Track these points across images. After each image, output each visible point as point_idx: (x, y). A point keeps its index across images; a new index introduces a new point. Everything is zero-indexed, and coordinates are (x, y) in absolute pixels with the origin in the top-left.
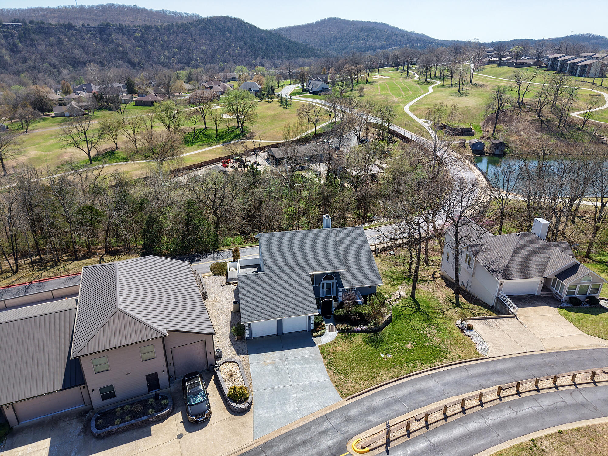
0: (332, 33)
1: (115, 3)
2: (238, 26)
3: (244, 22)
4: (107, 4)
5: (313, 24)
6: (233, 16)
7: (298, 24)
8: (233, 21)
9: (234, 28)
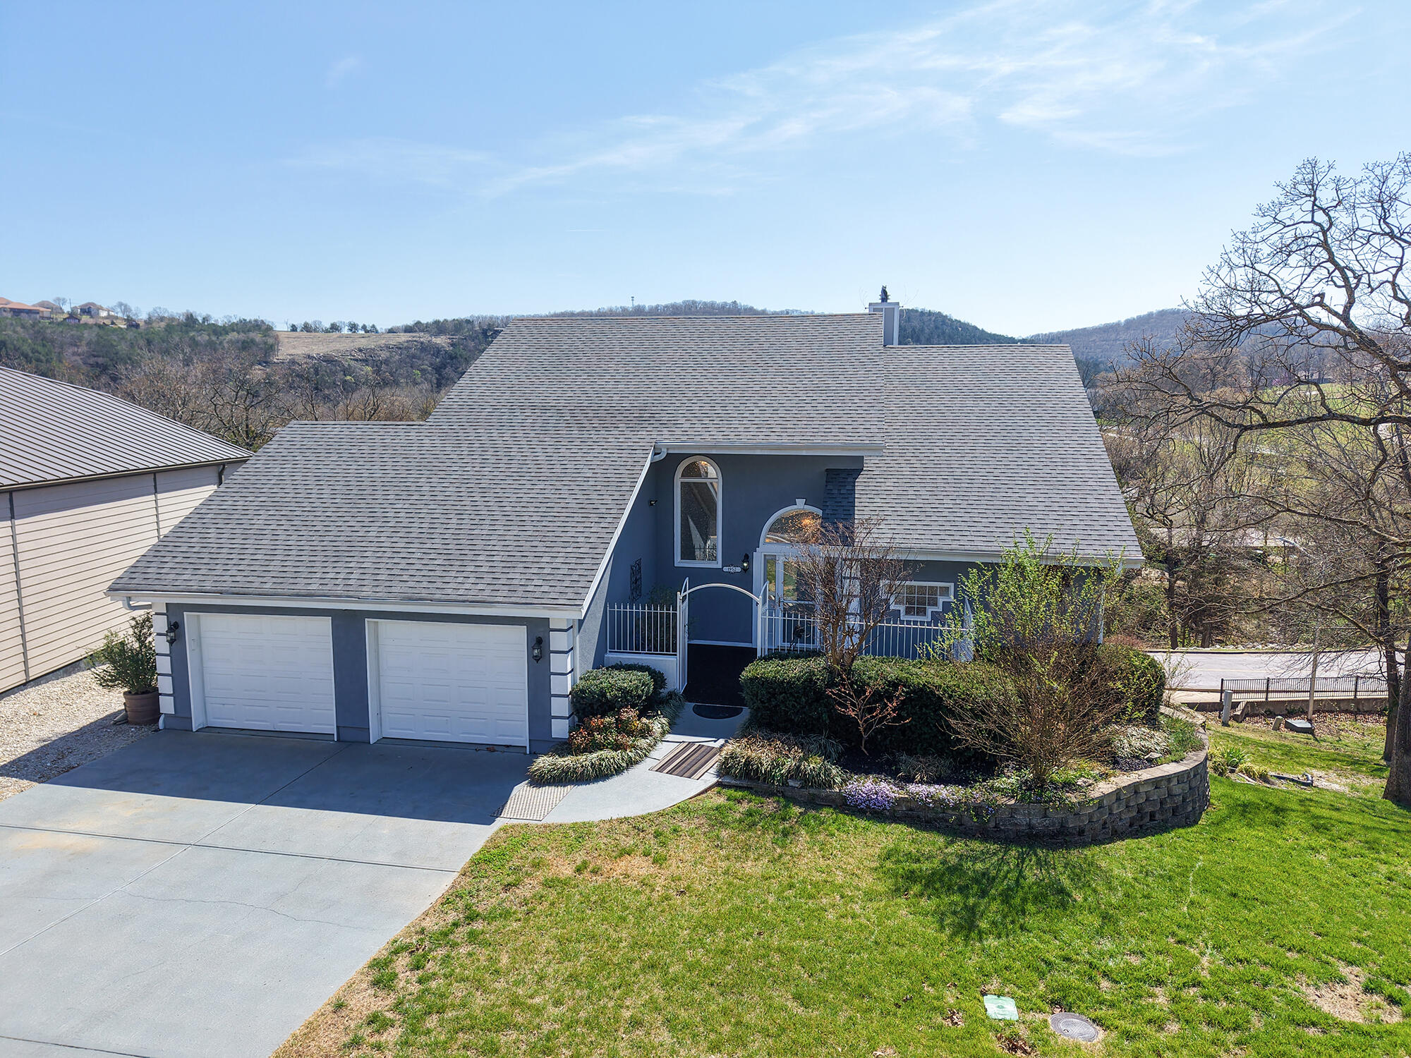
0: (1167, 343)
1: (697, 300)
2: (937, 328)
3: (951, 320)
4: (684, 302)
5: (1118, 324)
6: (928, 309)
7: (1081, 327)
8: (926, 318)
9: (927, 331)
